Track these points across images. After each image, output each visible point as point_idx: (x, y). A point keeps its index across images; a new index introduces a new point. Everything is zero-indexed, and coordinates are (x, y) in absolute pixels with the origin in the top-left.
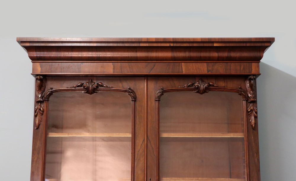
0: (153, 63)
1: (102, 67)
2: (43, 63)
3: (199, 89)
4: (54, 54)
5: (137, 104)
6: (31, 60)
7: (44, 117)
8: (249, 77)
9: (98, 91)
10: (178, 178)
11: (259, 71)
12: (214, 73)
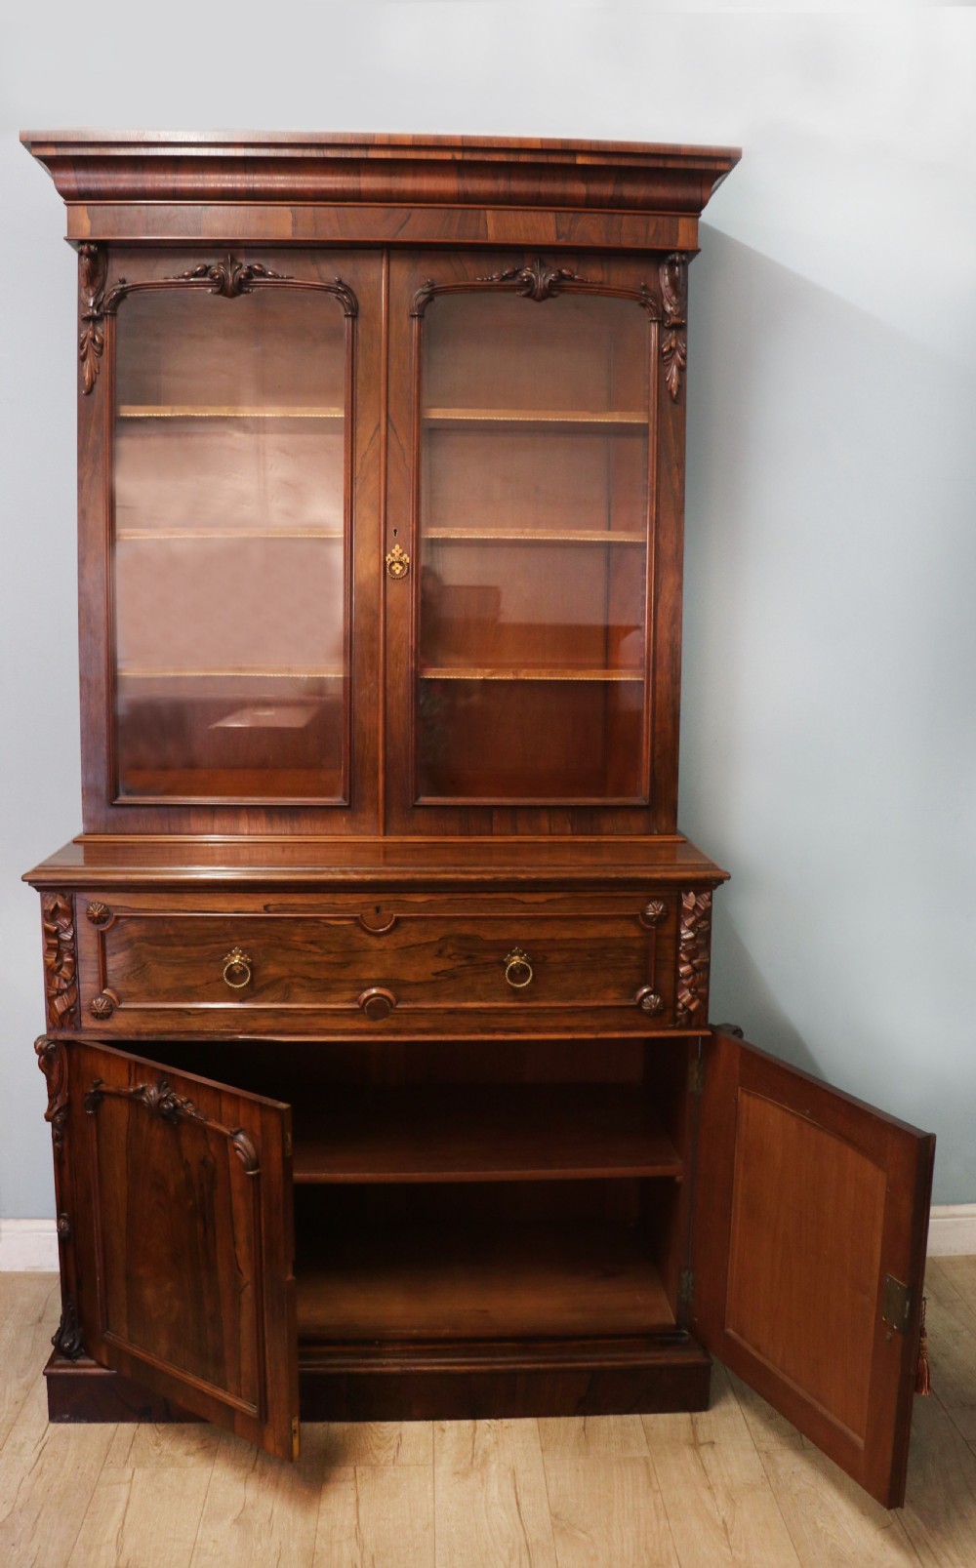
0: (405, 210)
1: (261, 218)
2: (96, 207)
3: (533, 286)
4: (125, 180)
5: (361, 324)
6: (62, 200)
7: (105, 360)
8: (670, 258)
9: (251, 287)
10: (471, 530)
11: (696, 241)
12: (576, 240)
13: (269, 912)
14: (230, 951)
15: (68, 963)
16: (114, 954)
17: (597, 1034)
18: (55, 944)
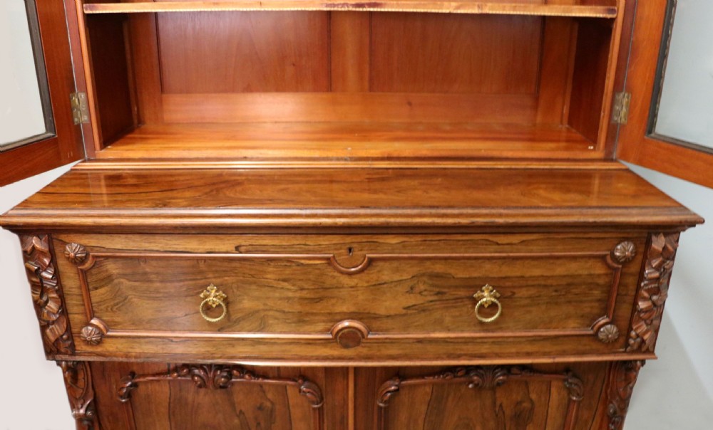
13: (241, 253)
14: (205, 287)
15: (53, 298)
16: (96, 288)
17: (554, 358)
18: (38, 283)
